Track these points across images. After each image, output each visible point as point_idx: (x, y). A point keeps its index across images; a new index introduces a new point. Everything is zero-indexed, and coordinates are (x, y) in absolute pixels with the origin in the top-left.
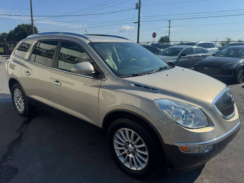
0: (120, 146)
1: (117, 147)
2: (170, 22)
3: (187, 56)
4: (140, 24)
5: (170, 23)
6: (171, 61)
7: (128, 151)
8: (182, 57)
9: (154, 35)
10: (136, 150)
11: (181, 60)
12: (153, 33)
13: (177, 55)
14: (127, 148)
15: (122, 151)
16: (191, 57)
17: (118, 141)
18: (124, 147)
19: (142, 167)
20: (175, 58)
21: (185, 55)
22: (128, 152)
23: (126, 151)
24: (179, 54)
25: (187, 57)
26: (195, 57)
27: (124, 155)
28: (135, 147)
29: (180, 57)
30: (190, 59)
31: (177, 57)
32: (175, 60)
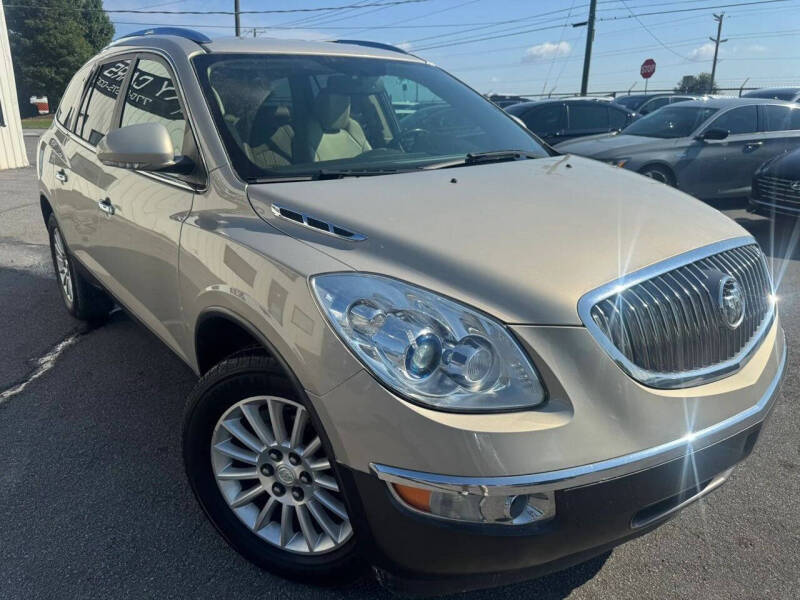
0: (238, 465)
1: (225, 471)
2: (720, 19)
3: (731, 138)
4: (595, 27)
5: (720, 25)
6: (663, 156)
7: (276, 485)
8: (710, 141)
9: (648, 69)
10: (310, 480)
11: (705, 153)
12: (643, 61)
13: (688, 135)
14: (271, 471)
15: (247, 485)
16: (751, 141)
17: (232, 445)
18: (259, 469)
19: (335, 542)
20: (678, 145)
21: (724, 135)
22: (277, 489)
23: (267, 484)
24: (699, 132)
25: (731, 144)
26: (766, 141)
27: (260, 501)
28: (306, 466)
29: (701, 142)
30: (746, 150)
31: (688, 141)
32: (680, 154)
